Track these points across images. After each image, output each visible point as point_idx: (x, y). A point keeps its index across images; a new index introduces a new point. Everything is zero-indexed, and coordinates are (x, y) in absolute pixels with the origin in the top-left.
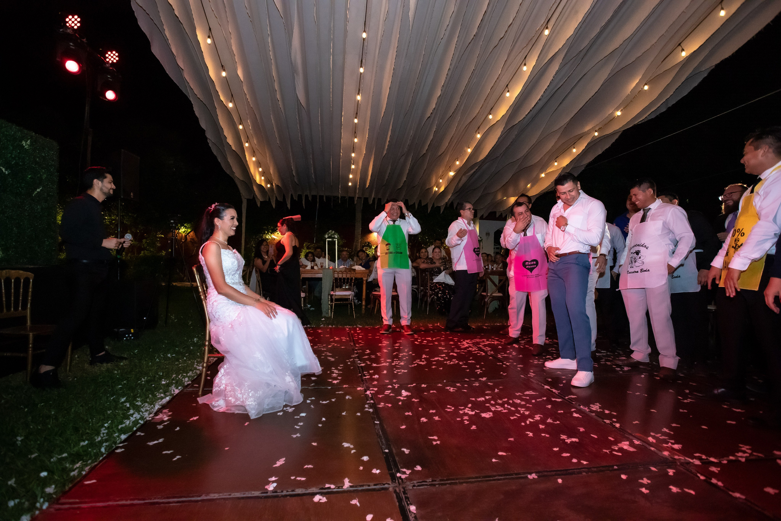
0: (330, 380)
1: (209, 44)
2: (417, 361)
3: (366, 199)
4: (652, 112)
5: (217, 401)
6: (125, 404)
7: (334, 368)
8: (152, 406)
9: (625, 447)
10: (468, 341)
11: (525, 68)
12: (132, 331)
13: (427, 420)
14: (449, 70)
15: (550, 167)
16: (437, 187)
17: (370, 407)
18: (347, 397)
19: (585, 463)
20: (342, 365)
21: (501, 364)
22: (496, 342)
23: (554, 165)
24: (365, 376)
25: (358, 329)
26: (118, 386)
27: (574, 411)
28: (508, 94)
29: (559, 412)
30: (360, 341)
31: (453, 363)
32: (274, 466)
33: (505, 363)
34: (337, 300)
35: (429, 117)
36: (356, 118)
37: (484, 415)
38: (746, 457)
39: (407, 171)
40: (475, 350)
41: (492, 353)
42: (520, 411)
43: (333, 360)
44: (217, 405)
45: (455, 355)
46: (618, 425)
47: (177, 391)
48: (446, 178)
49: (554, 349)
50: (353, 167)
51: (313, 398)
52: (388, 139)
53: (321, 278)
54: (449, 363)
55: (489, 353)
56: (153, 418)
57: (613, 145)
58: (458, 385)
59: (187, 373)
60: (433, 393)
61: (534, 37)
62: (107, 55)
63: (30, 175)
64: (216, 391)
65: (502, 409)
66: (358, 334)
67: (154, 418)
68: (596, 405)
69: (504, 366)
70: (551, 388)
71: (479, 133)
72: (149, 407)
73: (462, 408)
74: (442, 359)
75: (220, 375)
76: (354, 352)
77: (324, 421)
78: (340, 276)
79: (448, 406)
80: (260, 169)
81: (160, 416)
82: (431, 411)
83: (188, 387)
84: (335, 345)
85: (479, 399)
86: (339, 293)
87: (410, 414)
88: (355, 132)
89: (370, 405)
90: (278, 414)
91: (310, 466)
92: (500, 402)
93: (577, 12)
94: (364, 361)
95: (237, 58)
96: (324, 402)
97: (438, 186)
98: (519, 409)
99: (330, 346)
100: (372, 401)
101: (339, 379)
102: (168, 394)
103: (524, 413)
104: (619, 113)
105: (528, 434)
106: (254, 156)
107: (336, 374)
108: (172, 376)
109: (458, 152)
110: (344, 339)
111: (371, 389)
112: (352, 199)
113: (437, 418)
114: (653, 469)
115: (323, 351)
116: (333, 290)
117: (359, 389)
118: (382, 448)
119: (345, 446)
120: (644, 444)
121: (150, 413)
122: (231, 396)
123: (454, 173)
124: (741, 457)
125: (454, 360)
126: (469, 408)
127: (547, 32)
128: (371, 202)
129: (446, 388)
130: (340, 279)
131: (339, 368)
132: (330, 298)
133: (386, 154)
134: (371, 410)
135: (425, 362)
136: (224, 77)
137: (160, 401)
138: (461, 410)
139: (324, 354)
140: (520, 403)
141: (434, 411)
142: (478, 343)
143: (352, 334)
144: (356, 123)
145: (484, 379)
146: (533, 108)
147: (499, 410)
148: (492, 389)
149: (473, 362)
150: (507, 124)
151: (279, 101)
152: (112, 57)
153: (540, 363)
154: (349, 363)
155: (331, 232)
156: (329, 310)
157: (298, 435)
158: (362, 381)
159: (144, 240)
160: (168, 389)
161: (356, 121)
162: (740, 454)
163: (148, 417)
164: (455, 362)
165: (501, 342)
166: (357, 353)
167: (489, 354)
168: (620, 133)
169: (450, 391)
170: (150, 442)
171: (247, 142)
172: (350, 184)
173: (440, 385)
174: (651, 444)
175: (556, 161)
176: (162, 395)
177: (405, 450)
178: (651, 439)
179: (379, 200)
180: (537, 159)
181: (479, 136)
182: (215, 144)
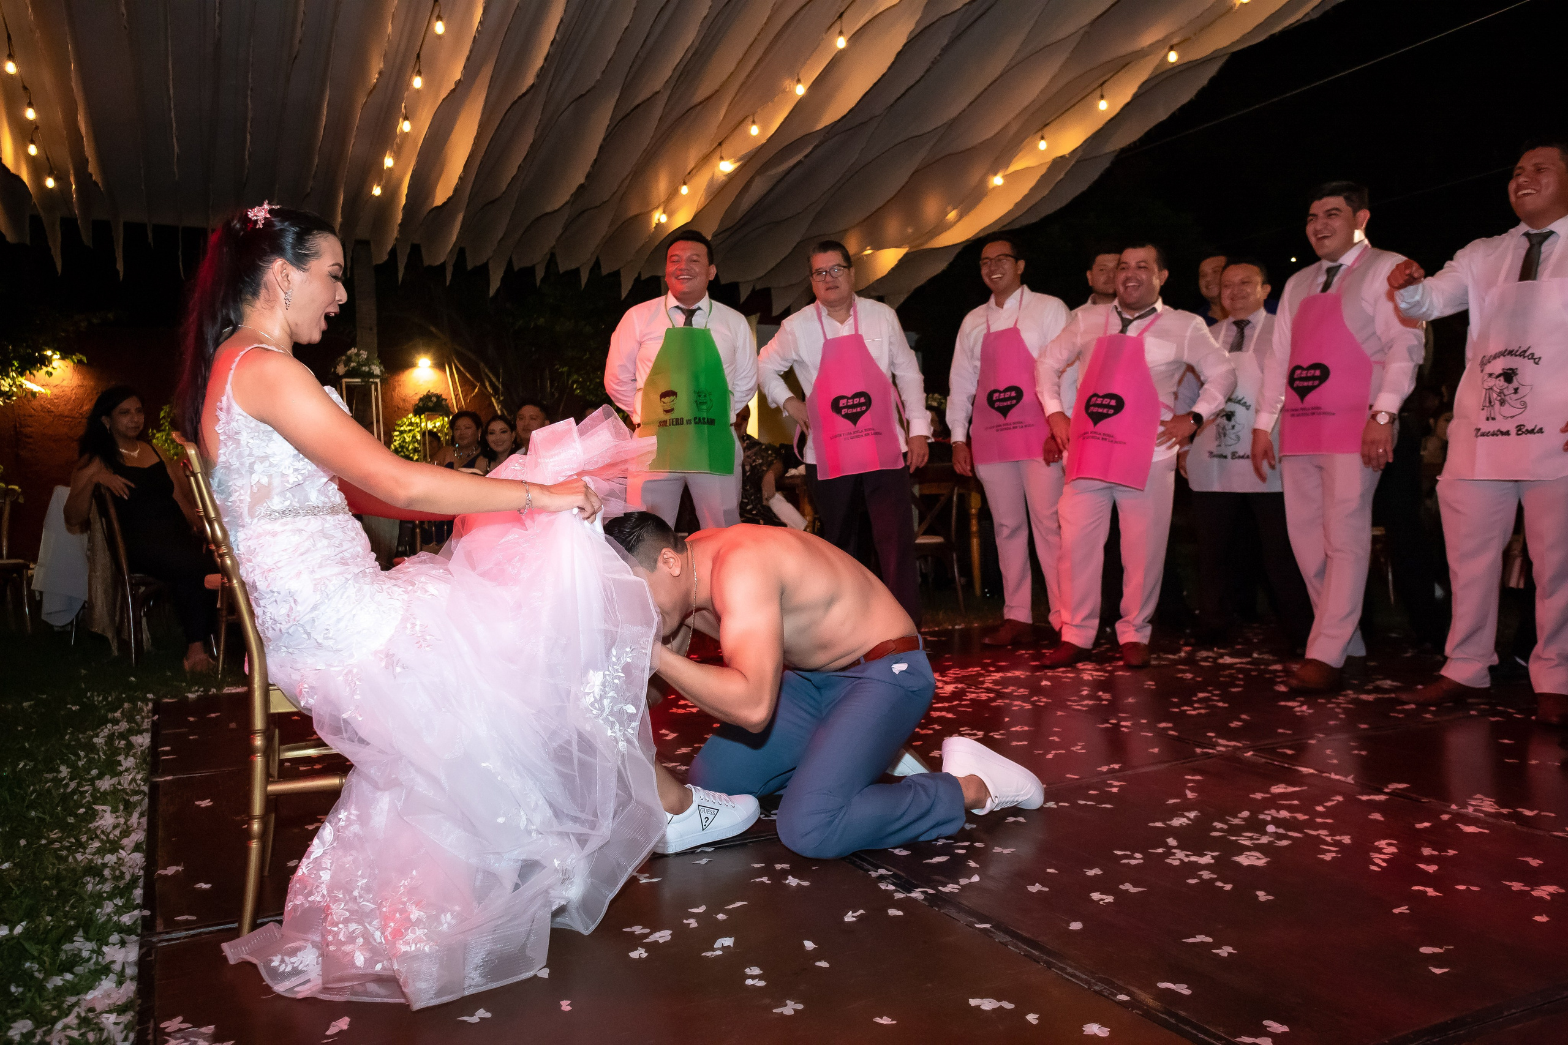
3: (416, 250)
5: (294, 952)
13: (1111, 897)
15: (1020, 155)
16: (664, 212)
23: (1036, 147)
27: (1453, 821)
29: (1419, 826)
37: (1242, 860)
41: (1045, 700)
42: (1318, 836)
44: (289, 969)
45: (950, 715)
47: (117, 953)
48: (702, 181)
50: (406, 126)
55: (1036, 701)
57: (1202, 93)
65: (1268, 838)
68: (1482, 799)
70: (1319, 772)
71: (842, 33)
73: (1161, 850)
77: (812, 949)
79: (1118, 853)
80: (31, 115)
82: (1092, 872)
83: (160, 928)
85: (1175, 823)
87: (1040, 887)
90: (634, 955)
92: (1237, 821)
97: (671, 210)
98: (1310, 832)
105: (1422, 892)
109: (759, 94)
113: (1128, 887)
118: (1099, 993)
123: (735, 165)
134: (916, 896)
138: (1165, 856)
140: (1292, 817)
141: (1098, 871)
147: (1264, 841)
148: (1171, 791)
167: (1041, 704)
168: (1224, 59)
172: (378, 190)
175: (1042, 138)
177: (1169, 985)
179: (460, 253)
180: (990, 128)
181: (841, 43)
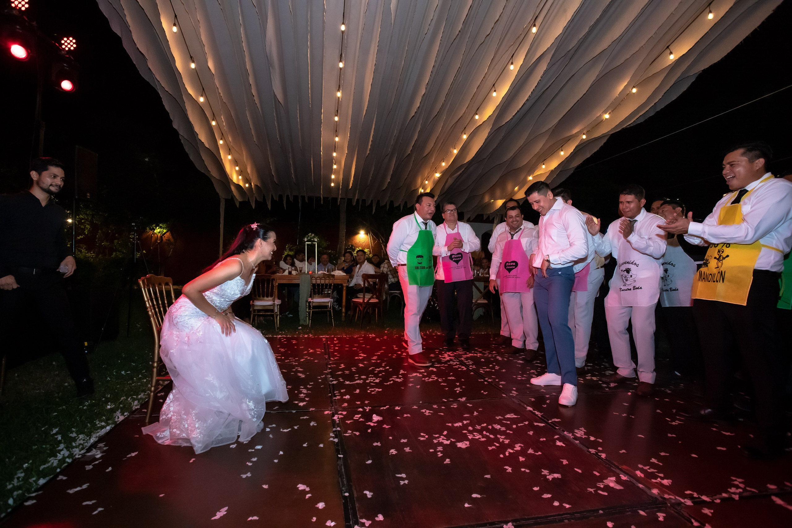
0: (297, 402)
1: (175, 33)
2: (394, 378)
3: (350, 201)
4: (640, 116)
5: (164, 431)
6: (56, 437)
7: (303, 387)
8: (88, 438)
9: (612, 485)
10: (449, 353)
11: (512, 67)
13: (397, 452)
14: (433, 67)
15: (537, 170)
16: (422, 189)
17: (336, 437)
18: (312, 424)
19: (568, 506)
20: (312, 383)
21: (483, 380)
22: (479, 354)
23: (542, 168)
24: (335, 396)
25: (335, 339)
26: (53, 413)
27: (558, 439)
28: (494, 94)
29: (541, 439)
30: (335, 353)
31: (432, 380)
32: (213, 519)
33: (487, 379)
34: (315, 307)
35: (413, 116)
36: (336, 115)
37: (459, 445)
38: (740, 494)
39: (391, 172)
40: (457, 364)
41: (474, 367)
42: (499, 439)
43: (303, 376)
44: (162, 436)
45: (435, 370)
46: (603, 456)
47: (121, 418)
48: (432, 180)
49: (538, 362)
50: (335, 167)
51: (274, 425)
52: (371, 139)
53: (299, 284)
54: (428, 380)
55: (470, 367)
56: (83, 455)
57: (601, 148)
58: (435, 406)
59: (137, 395)
60: (407, 417)
61: (521, 34)
62: (63, 42)
64: (163, 419)
65: (480, 436)
66: (335, 345)
67: (85, 455)
68: (581, 430)
69: (486, 383)
70: (534, 410)
71: (465, 134)
72: (84, 440)
73: (437, 436)
74: (421, 375)
75: (168, 401)
76: (327, 367)
77: (281, 455)
78: (319, 282)
79: (422, 434)
80: (237, 168)
81: (94, 452)
82: (402, 441)
83: (135, 413)
84: (309, 358)
85: (456, 425)
86: (317, 300)
87: (379, 444)
88: (336, 131)
89: (335, 433)
90: (231, 446)
91: (256, 518)
92: (478, 427)
93: (565, 11)
94: (336, 377)
95: (207, 49)
96: (285, 431)
98: (499, 436)
99: (302, 360)
100: (338, 429)
101: (306, 401)
102: (110, 422)
103: (503, 441)
104: (607, 116)
105: (507, 469)
106: (229, 154)
107: (304, 394)
108: (121, 399)
109: (444, 153)
110: (319, 351)
111: (340, 412)
112: (335, 199)
113: (407, 450)
114: (642, 513)
115: (294, 367)
116: (311, 297)
117: (326, 412)
118: (341, 490)
119: (300, 489)
120: (632, 480)
121: (83, 449)
122: (176, 428)
123: (441, 174)
124: (734, 493)
125: (433, 376)
126: (445, 436)
127: (534, 30)
128: (355, 204)
129: (421, 411)
130: (318, 285)
131: (308, 386)
132: (308, 305)
133: (369, 154)
134: (336, 440)
135: (402, 379)
136: (193, 69)
137: (99, 431)
138: (436, 438)
139: (294, 370)
140: (500, 429)
141: (405, 441)
142: (460, 356)
143: (328, 345)
144: (336, 122)
145: (464, 399)
146: (520, 109)
147: (477, 438)
148: (470, 411)
149: (453, 378)
150: (493, 125)
151: (254, 96)
152: (69, 44)
153: (524, 378)
154: (320, 381)
155: (311, 235)
156: (307, 318)
157: (249, 475)
158: (332, 402)
159: (116, 241)
160: (112, 416)
161: (336, 119)
162: (733, 490)
163: (77, 453)
164: (434, 379)
165: (485, 354)
166: (330, 368)
167: (471, 369)
168: (609, 136)
169: (425, 414)
170: (71, 489)
171: (221, 139)
172: (332, 185)
173: (415, 407)
174: (639, 480)
175: (544, 164)
176: (103, 424)
177: (367, 492)
178: (638, 473)
179: (363, 201)
180: (525, 161)
181: (464, 137)
182: (188, 141)
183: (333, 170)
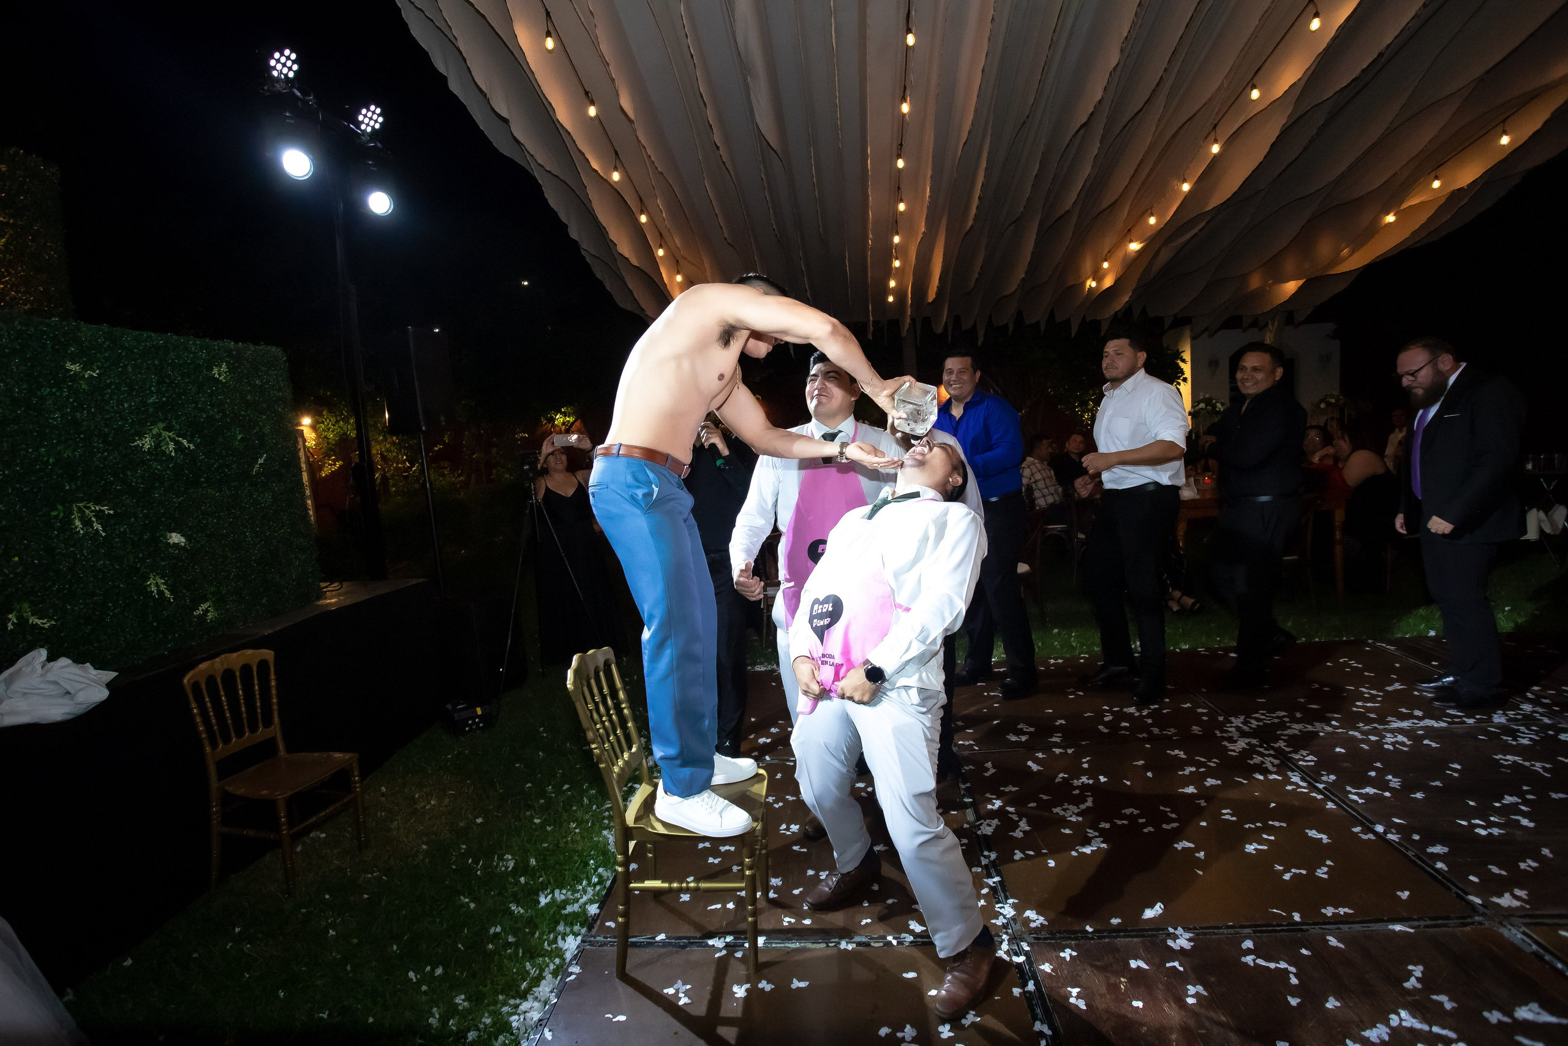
1: (550, 51)
3: (927, 322)
12: (479, 711)
15: (1413, 195)
16: (1094, 280)
23: (1429, 186)
28: (1314, 23)
35: (1083, 125)
36: (899, 156)
39: (1027, 257)
47: (572, 943)
48: (1119, 255)
50: (897, 264)
52: (978, 192)
62: (360, 117)
63: (240, 433)
71: (1216, 141)
88: (899, 188)
95: (615, 72)
97: (1098, 278)
106: (678, 273)
109: (1154, 194)
123: (1142, 245)
128: (939, 330)
133: (972, 226)
136: (593, 119)
144: (899, 170)
150: (1299, 106)
151: (718, 148)
152: (370, 119)
161: (900, 163)
171: (661, 246)
172: (891, 299)
175: (1435, 179)
179: (957, 321)
181: (1216, 149)
182: (598, 258)
183: (894, 271)
